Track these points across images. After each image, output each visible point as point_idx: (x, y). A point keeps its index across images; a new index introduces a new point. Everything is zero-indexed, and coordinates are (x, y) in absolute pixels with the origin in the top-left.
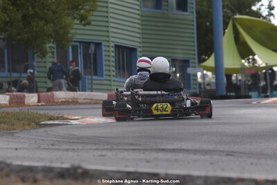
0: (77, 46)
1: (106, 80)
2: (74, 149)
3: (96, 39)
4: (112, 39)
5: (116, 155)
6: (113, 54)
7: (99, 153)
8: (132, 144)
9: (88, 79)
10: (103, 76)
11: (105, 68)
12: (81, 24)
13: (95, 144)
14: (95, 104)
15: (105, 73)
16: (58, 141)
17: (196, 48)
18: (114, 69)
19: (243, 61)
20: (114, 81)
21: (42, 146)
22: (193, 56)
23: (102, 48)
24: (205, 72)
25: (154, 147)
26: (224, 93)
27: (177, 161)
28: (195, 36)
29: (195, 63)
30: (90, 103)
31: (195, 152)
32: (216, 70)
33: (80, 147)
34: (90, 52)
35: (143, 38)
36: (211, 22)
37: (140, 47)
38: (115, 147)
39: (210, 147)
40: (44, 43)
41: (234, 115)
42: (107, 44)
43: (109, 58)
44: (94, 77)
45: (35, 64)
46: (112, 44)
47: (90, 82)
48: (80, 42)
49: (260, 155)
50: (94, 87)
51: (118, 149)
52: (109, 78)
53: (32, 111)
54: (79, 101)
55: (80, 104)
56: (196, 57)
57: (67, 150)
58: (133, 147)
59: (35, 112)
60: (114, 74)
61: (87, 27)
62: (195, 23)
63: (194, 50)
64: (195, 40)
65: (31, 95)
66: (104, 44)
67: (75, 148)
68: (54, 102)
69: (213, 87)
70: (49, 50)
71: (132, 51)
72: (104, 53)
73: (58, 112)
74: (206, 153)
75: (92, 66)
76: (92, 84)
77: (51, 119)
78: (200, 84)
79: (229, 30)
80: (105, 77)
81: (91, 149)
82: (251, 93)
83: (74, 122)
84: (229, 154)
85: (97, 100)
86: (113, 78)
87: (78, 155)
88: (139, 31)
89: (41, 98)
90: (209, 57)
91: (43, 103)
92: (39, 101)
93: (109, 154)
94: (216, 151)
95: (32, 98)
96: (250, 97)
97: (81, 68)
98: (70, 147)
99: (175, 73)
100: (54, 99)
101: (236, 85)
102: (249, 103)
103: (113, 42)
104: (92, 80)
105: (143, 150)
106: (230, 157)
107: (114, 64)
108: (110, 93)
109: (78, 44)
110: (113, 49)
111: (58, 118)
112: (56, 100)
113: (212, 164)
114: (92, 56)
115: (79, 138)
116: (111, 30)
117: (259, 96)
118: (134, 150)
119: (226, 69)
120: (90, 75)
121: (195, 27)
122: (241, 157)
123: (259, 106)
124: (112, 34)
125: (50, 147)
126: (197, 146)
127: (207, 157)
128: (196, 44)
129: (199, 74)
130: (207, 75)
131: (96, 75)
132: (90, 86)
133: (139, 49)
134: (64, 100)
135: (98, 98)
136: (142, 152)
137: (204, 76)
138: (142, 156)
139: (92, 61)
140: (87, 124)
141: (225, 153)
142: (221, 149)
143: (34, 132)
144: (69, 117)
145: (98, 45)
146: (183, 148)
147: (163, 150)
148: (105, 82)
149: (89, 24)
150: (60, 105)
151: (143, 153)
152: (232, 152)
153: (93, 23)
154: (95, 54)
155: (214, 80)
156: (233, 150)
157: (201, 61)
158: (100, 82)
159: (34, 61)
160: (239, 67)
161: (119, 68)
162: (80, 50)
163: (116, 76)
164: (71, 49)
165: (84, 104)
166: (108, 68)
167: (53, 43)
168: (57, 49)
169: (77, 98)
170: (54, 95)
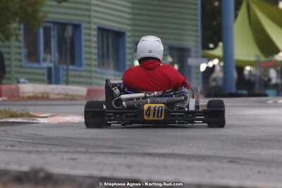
0: (50, 27)
1: (86, 71)
2: (38, 151)
3: (74, 19)
4: (94, 20)
5: (91, 159)
6: (95, 39)
7: (70, 156)
8: (112, 147)
9: (64, 70)
10: (81, 66)
11: (84, 56)
13: (66, 146)
14: (71, 100)
15: (84, 62)
16: (20, 142)
17: (199, 34)
18: (95, 57)
20: (96, 72)
22: (196, 44)
23: (80, 31)
25: (140, 151)
26: (234, 90)
27: (165, 167)
28: (199, 18)
29: (197, 52)
30: (64, 99)
31: (190, 157)
32: (225, 58)
33: (46, 149)
34: (66, 35)
35: (133, 19)
36: (221, 1)
37: (129, 31)
38: (90, 150)
39: (210, 153)
41: (243, 115)
42: (88, 25)
43: (90, 44)
44: (71, 67)
46: (94, 27)
47: (65, 73)
48: (54, 23)
50: (71, 79)
51: (94, 153)
52: (88, 68)
54: (51, 96)
55: (52, 100)
56: (200, 44)
57: (30, 152)
58: (113, 151)
60: (95, 63)
61: (63, 4)
62: (199, 3)
63: (197, 36)
64: (199, 23)
66: (84, 25)
67: (40, 149)
68: (19, 97)
69: (220, 83)
70: (13, 32)
71: (119, 35)
72: (84, 37)
73: (22, 108)
74: (204, 159)
75: (68, 54)
76: (67, 75)
77: (13, 117)
81: (59, 152)
82: (268, 92)
83: (41, 121)
84: (231, 161)
85: (72, 96)
86: (94, 69)
87: (42, 158)
88: (129, 10)
89: (3, 92)
90: (216, 46)
91: (5, 98)
92: (1, 96)
93: (82, 158)
94: (216, 157)
98: (33, 149)
99: (173, 64)
100: (18, 93)
101: (249, 80)
102: (264, 102)
103: (95, 23)
104: (67, 70)
105: (125, 154)
106: (232, 164)
107: (96, 51)
108: (90, 87)
109: (51, 25)
110: (95, 33)
111: (21, 116)
112: (21, 95)
113: (209, 171)
114: (69, 41)
115: (45, 138)
116: (94, 8)
117: (278, 95)
118: (114, 153)
119: (237, 61)
120: (66, 63)
122: (246, 164)
124: (94, 14)
125: (9, 148)
126: (193, 151)
127: (204, 164)
128: (199, 28)
129: (203, 66)
131: (73, 63)
132: (65, 78)
133: (128, 34)
134: (31, 95)
135: (75, 93)
136: (123, 156)
138: (123, 160)
139: (68, 47)
140: (59, 123)
141: (228, 160)
142: (223, 155)
144: (36, 114)
145: (77, 27)
146: (174, 152)
147: (150, 155)
148: (84, 74)
150: (26, 101)
151: (125, 157)
152: (237, 158)
154: (73, 38)
156: (237, 156)
158: (78, 73)
160: (252, 58)
161: (103, 57)
162: (54, 33)
163: (99, 67)
164: (41, 31)
165: (57, 99)
166: (88, 56)
167: (20, 22)
168: (25, 31)
169: (48, 94)
170: (18, 88)
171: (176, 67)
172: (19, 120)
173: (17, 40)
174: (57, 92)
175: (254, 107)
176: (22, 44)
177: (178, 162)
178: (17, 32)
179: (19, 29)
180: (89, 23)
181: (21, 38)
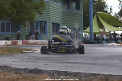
0: (37, 23)
3: (45, 20)
5: (52, 64)
6: (51, 26)
7: (45, 63)
8: (58, 60)
10: (47, 34)
11: (48, 31)
12: (39, 14)
13: (44, 60)
15: (48, 33)
16: (30, 59)
17: (83, 24)
19: (100, 29)
21: (23, 61)
22: (81, 27)
23: (47, 24)
24: (86, 33)
25: (66, 62)
26: (93, 41)
27: (74, 67)
28: (82, 19)
29: (82, 30)
31: (82, 63)
32: (90, 33)
34: (42, 25)
35: (63, 20)
36: (89, 15)
38: (51, 61)
39: (87, 62)
40: (25, 21)
44: (44, 35)
45: (21, 29)
46: (51, 22)
48: (39, 21)
49: (106, 65)
52: (49, 35)
53: (20, 47)
54: (38, 43)
55: (38, 44)
56: (83, 27)
57: (33, 62)
59: (21, 47)
60: (51, 33)
61: (42, 16)
62: (82, 15)
63: (82, 25)
64: (82, 21)
65: (20, 41)
66: (48, 22)
67: (36, 61)
69: (89, 39)
70: (26, 24)
71: (58, 25)
72: (48, 26)
73: (30, 47)
75: (43, 30)
76: (43, 37)
77: (27, 50)
78: (84, 38)
79: (95, 18)
80: (48, 35)
82: (103, 42)
83: (36, 51)
85: (44, 43)
86: (51, 35)
87: (37, 64)
88: (61, 17)
89: (24, 42)
90: (87, 28)
91: (24, 44)
92: (23, 43)
93: (49, 64)
95: (20, 42)
96: (103, 43)
97: (39, 31)
99: (74, 33)
100: (28, 42)
101: (97, 38)
102: (103, 45)
103: (51, 21)
104: (43, 35)
105: (62, 62)
106: (95, 66)
107: (51, 30)
110: (51, 24)
111: (30, 50)
112: (29, 43)
113: (88, 68)
114: (43, 26)
115: (37, 57)
116: (51, 17)
117: (106, 43)
118: (59, 62)
119: (94, 33)
120: (42, 33)
121: (82, 16)
123: (106, 46)
124: (51, 19)
125: (27, 61)
126: (82, 62)
127: (86, 65)
128: (82, 22)
129: (84, 34)
130: (87, 34)
131: (44, 33)
132: (42, 38)
133: (61, 24)
134: (32, 43)
135: (45, 43)
137: (85, 35)
138: (61, 65)
139: (43, 29)
141: (93, 64)
142: (91, 63)
143: (21, 55)
145: (46, 22)
146: (77, 62)
147: (69, 62)
148: (48, 37)
149: (42, 14)
150: (31, 45)
152: (96, 64)
153: (44, 14)
154: (44, 26)
155: (89, 36)
157: (85, 29)
158: (46, 36)
159: (21, 28)
160: (99, 32)
161: (53, 31)
162: (39, 24)
163: (52, 35)
164: (35, 24)
165: (40, 44)
166: (49, 31)
167: (28, 21)
168: (30, 24)
169: (37, 43)
170: (28, 41)
171: (76, 34)
172: (29, 51)
173: (28, 26)
174: (40, 42)
175: (100, 47)
176: (29, 28)
177: (78, 65)
178: (28, 24)
179: (28, 23)
180: (49, 21)
181: (29, 26)
